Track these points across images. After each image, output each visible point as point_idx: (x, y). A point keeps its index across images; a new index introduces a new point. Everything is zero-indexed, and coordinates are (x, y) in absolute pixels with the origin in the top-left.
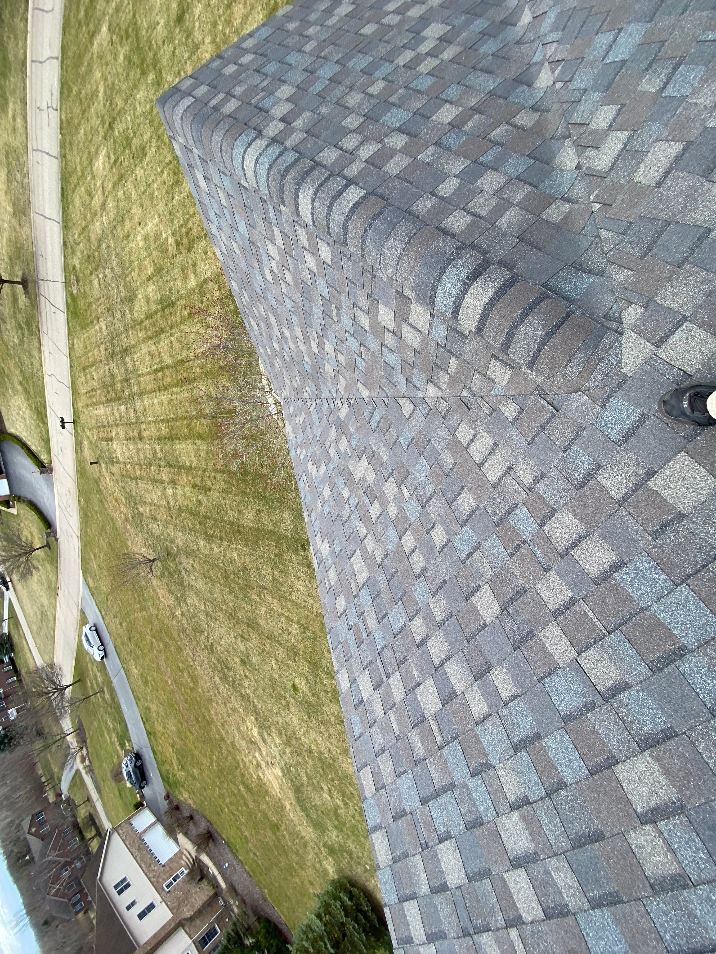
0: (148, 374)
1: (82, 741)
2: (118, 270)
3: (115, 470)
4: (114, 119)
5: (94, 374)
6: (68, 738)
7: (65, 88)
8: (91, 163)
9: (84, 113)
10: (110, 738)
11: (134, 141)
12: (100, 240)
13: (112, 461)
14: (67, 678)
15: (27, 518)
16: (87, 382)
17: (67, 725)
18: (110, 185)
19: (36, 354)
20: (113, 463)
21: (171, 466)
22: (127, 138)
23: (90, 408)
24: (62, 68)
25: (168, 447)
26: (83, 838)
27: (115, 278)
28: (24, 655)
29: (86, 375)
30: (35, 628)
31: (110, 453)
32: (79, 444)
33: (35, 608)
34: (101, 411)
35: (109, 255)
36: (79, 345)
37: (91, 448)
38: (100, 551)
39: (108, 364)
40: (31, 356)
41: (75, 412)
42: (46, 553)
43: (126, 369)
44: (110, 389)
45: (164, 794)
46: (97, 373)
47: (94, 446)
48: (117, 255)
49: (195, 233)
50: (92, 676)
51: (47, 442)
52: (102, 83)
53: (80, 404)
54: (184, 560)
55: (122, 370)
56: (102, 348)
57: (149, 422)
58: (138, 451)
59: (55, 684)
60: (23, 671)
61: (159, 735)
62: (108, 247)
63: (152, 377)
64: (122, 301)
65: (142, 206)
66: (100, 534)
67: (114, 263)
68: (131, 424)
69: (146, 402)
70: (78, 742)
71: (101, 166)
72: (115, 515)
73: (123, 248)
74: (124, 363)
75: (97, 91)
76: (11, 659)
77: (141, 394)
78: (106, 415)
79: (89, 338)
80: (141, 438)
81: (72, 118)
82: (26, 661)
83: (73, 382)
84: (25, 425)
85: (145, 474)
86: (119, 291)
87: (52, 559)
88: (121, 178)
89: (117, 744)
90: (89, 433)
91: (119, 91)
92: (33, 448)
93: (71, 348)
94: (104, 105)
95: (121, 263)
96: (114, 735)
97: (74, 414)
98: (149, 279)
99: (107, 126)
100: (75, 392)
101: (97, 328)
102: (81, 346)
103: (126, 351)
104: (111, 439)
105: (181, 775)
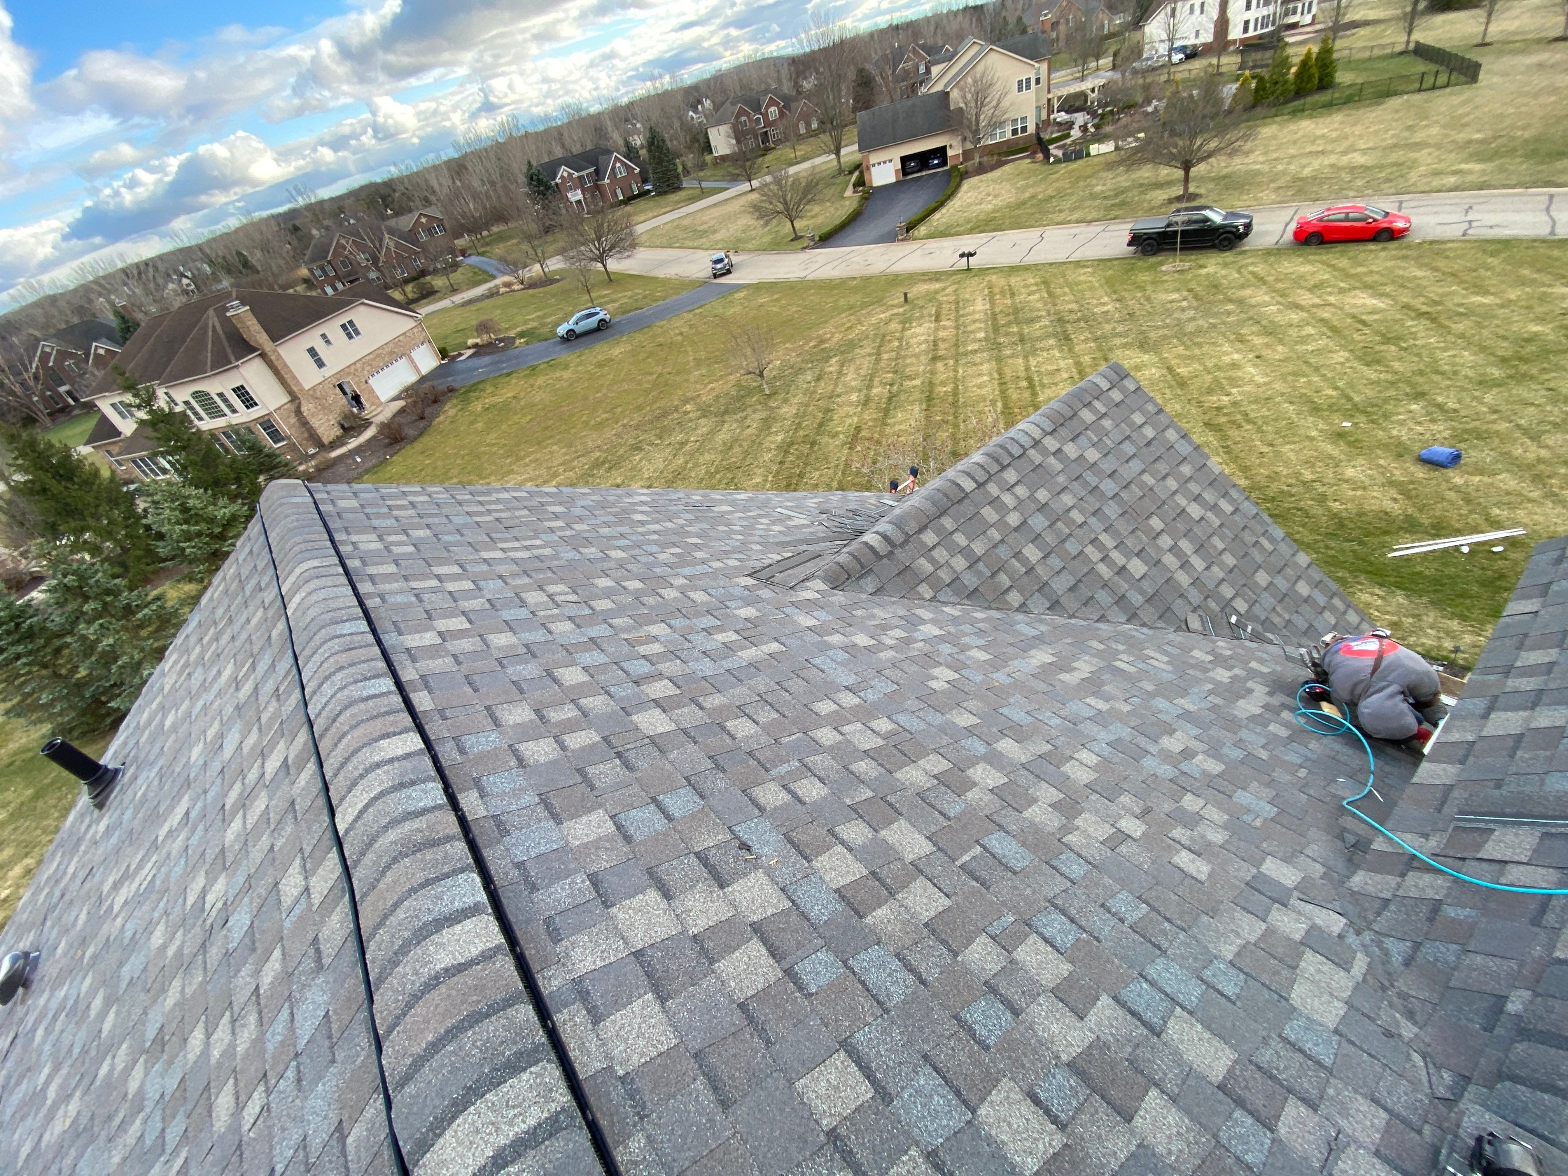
0: (1027, 369)
1: (533, 285)
2: (1190, 327)
3: (894, 326)
4: (1434, 320)
5: (1037, 296)
6: (537, 267)
7: (1499, 246)
8: (1366, 287)
9: (1453, 275)
10: (533, 320)
11: (1393, 348)
12: (1241, 302)
13: (906, 322)
14: (614, 265)
15: (837, 209)
16: (1026, 286)
17: (555, 264)
18: (1326, 315)
19: (1076, 216)
20: (903, 322)
21: (890, 399)
22: (1399, 338)
23: (986, 291)
24: (1534, 241)
25: (917, 395)
26: (406, 281)
27: (1179, 323)
28: (651, 209)
29: (1036, 284)
30: (685, 222)
31: (919, 318)
32: (936, 276)
33: (711, 223)
34: (980, 306)
35: (1215, 315)
36: (1083, 276)
37: (928, 293)
38: (783, 307)
39: (1049, 314)
40: (1073, 209)
41: (983, 271)
42: (787, 235)
43: (1038, 339)
44: (1012, 317)
45: (456, 385)
46: (1036, 300)
47: (931, 297)
48: (1214, 326)
49: (1234, 433)
50: (614, 296)
51: (944, 233)
52: (1498, 301)
53: (994, 278)
54: (758, 416)
55: (1038, 333)
56: (1074, 306)
57: (956, 371)
58: (917, 356)
59: (610, 250)
60: (628, 209)
61: (531, 381)
62: (1229, 313)
63: (1023, 374)
64: (1143, 332)
65: (1286, 360)
66: (805, 307)
67: (1201, 322)
68: (956, 345)
69: (985, 367)
70: (530, 278)
71: (1360, 302)
72: (830, 328)
73: (1224, 335)
74: (1048, 336)
75: (1486, 293)
76: (649, 191)
77: (999, 360)
78: (974, 312)
79: (1092, 288)
80: (935, 359)
81: (1447, 257)
82: (641, 211)
83: (1027, 268)
84: (970, 205)
85: (883, 364)
86: (1158, 328)
87: (778, 244)
88: (1334, 330)
89: (524, 328)
90: (949, 290)
91: (1480, 326)
92: (937, 216)
93: (1078, 264)
94: (1460, 305)
95: (1199, 331)
96: (535, 324)
97: (981, 270)
98: (1170, 369)
99: (1425, 308)
100: (1013, 270)
101: (1105, 299)
102: (1082, 278)
103: (1065, 339)
104: (937, 319)
105: (478, 407)
